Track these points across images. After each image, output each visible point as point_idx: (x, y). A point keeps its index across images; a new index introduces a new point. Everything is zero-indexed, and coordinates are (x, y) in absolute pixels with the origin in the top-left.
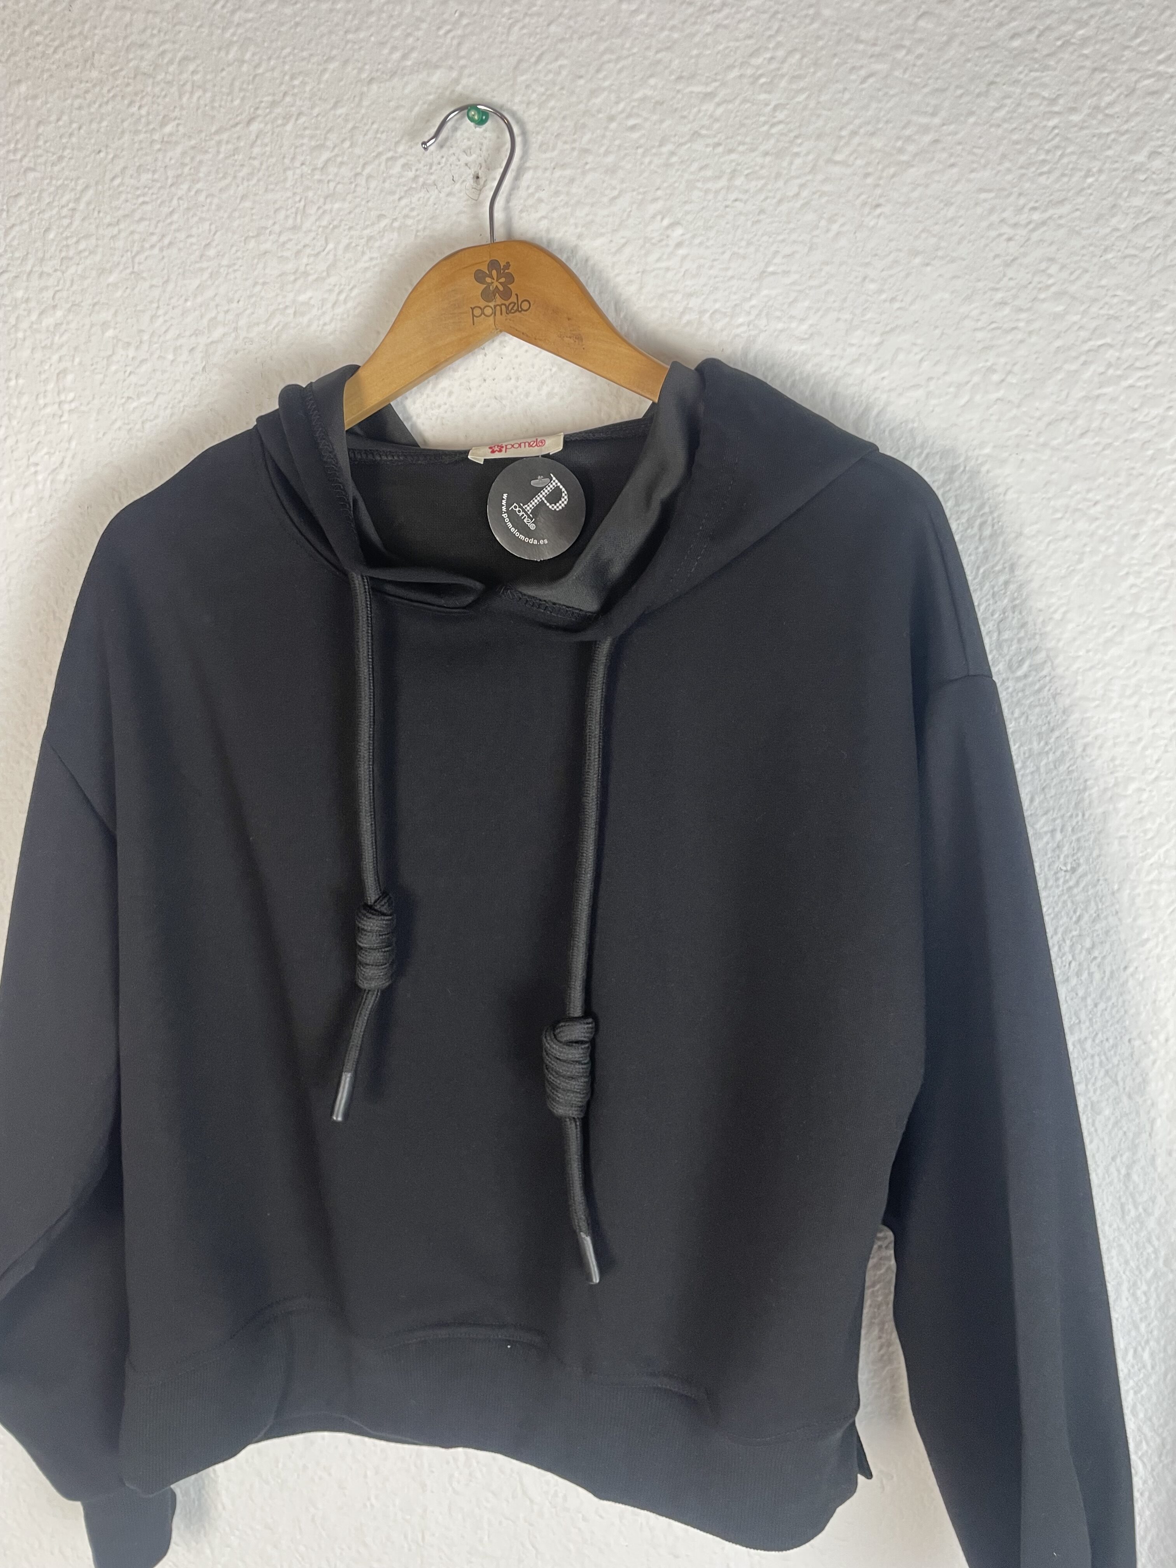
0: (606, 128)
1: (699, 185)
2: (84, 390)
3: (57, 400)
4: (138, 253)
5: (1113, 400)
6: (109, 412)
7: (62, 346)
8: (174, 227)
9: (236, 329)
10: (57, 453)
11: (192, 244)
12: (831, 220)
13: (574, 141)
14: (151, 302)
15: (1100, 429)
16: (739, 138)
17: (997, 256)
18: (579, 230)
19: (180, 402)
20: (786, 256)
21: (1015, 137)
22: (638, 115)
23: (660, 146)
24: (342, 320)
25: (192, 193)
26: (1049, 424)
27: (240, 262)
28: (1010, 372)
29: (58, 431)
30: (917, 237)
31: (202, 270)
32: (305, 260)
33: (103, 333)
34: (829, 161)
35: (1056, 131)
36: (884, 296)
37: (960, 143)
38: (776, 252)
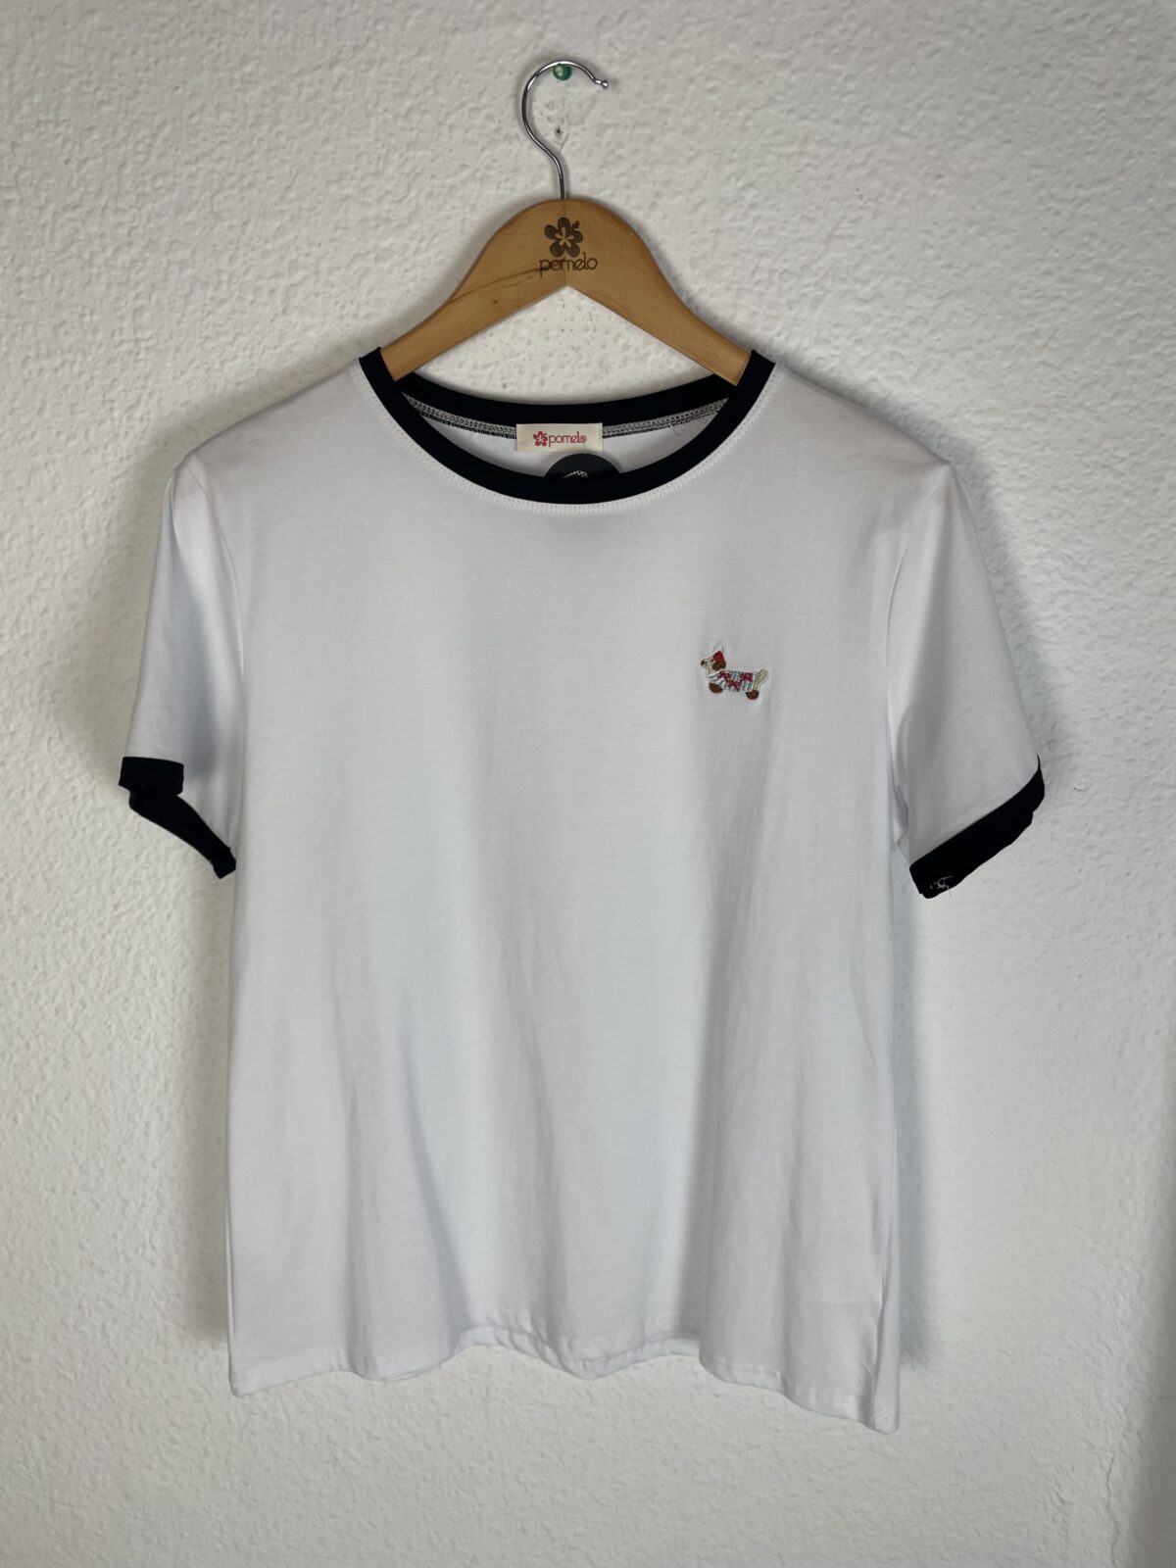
0: (685, 90)
1: (773, 149)
2: (161, 328)
3: (133, 337)
4: (217, 193)
5: (1142, 366)
6: (187, 351)
7: (137, 284)
8: (254, 168)
9: (317, 272)
10: (133, 390)
11: (272, 185)
12: (896, 188)
13: (654, 100)
14: (231, 243)
15: (1130, 392)
16: (812, 105)
17: (1045, 229)
18: (657, 188)
19: (259, 343)
20: (852, 221)
21: (1065, 118)
22: (717, 78)
23: (738, 108)
24: (424, 267)
25: (274, 134)
26: (1084, 387)
27: (321, 206)
28: (1052, 338)
29: (135, 369)
30: (974, 208)
31: (283, 212)
32: (387, 206)
33: (181, 272)
34: (896, 132)
35: (1102, 114)
36: (940, 263)
37: (1015, 121)
38: (843, 217)
